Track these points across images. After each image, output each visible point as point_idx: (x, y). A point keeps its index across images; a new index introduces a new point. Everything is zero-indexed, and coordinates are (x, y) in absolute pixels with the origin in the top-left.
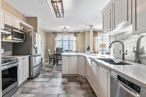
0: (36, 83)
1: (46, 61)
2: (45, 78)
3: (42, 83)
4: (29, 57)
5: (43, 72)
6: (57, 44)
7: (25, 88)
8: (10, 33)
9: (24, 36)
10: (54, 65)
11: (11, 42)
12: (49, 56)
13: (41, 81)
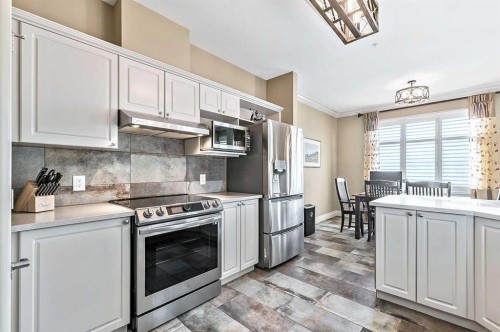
0: (271, 291)
1: (333, 220)
2: (308, 281)
3: (289, 298)
4: (260, 200)
5: (309, 257)
6: (376, 159)
7: (237, 293)
8: (207, 132)
9: (247, 137)
10: (357, 237)
11: (223, 158)
12: (341, 203)
13: (288, 290)
